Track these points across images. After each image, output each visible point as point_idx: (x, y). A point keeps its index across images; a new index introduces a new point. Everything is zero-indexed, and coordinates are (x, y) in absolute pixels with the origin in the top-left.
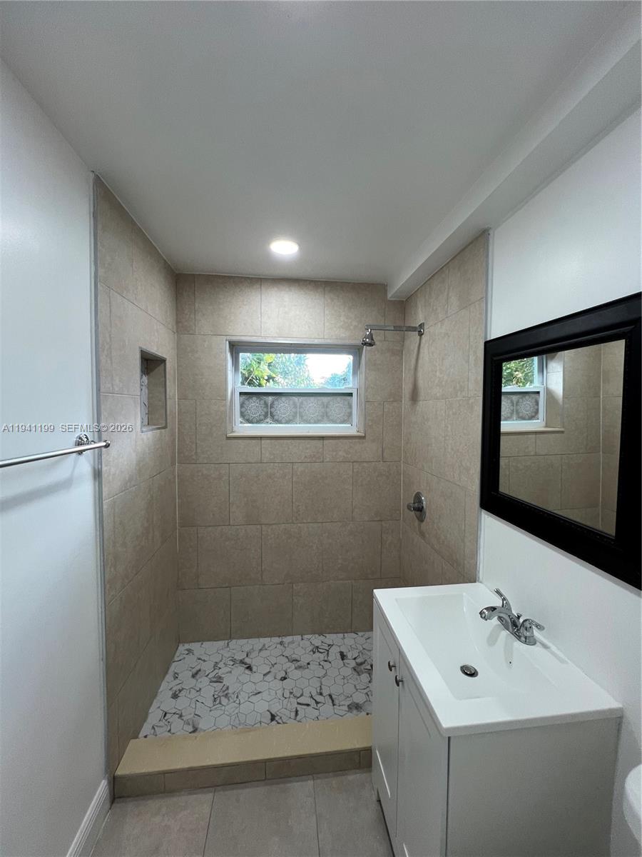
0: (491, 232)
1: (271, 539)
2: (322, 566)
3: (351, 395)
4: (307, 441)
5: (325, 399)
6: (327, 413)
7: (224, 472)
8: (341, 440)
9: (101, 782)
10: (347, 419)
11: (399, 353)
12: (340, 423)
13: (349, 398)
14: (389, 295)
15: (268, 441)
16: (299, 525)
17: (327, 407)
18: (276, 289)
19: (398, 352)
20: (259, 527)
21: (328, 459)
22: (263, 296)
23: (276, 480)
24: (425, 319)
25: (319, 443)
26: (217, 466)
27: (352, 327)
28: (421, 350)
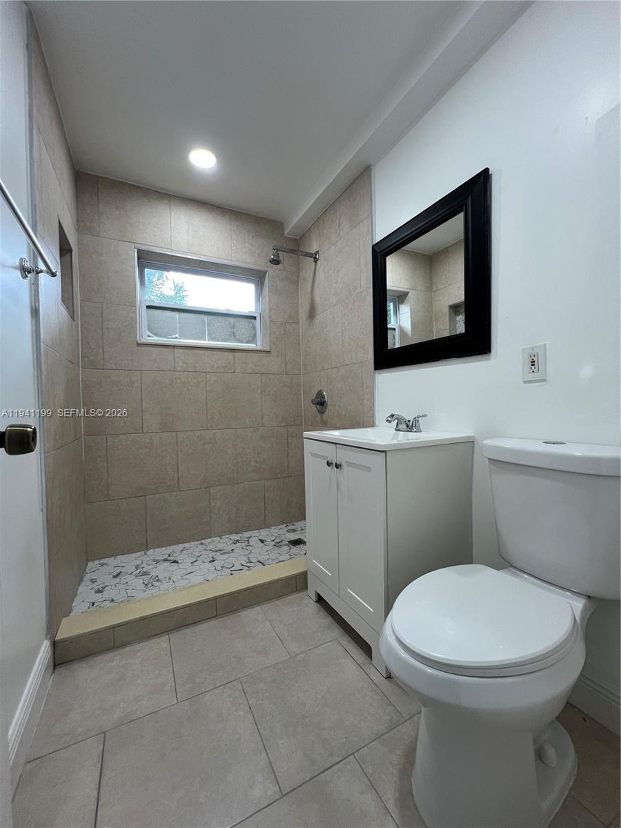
0: (372, 167)
1: (187, 445)
2: (237, 470)
3: (254, 318)
4: (219, 353)
5: (232, 320)
6: (234, 333)
7: (135, 379)
8: (250, 354)
9: (44, 641)
10: (253, 339)
11: (296, 283)
12: (247, 343)
13: (253, 321)
14: (286, 232)
15: (181, 351)
16: (214, 431)
17: (234, 328)
18: (185, 208)
19: (295, 280)
20: (174, 434)
21: (238, 371)
22: (173, 213)
23: (190, 387)
24: (320, 247)
25: (230, 355)
26: (127, 372)
27: (256, 255)
28: (317, 273)
